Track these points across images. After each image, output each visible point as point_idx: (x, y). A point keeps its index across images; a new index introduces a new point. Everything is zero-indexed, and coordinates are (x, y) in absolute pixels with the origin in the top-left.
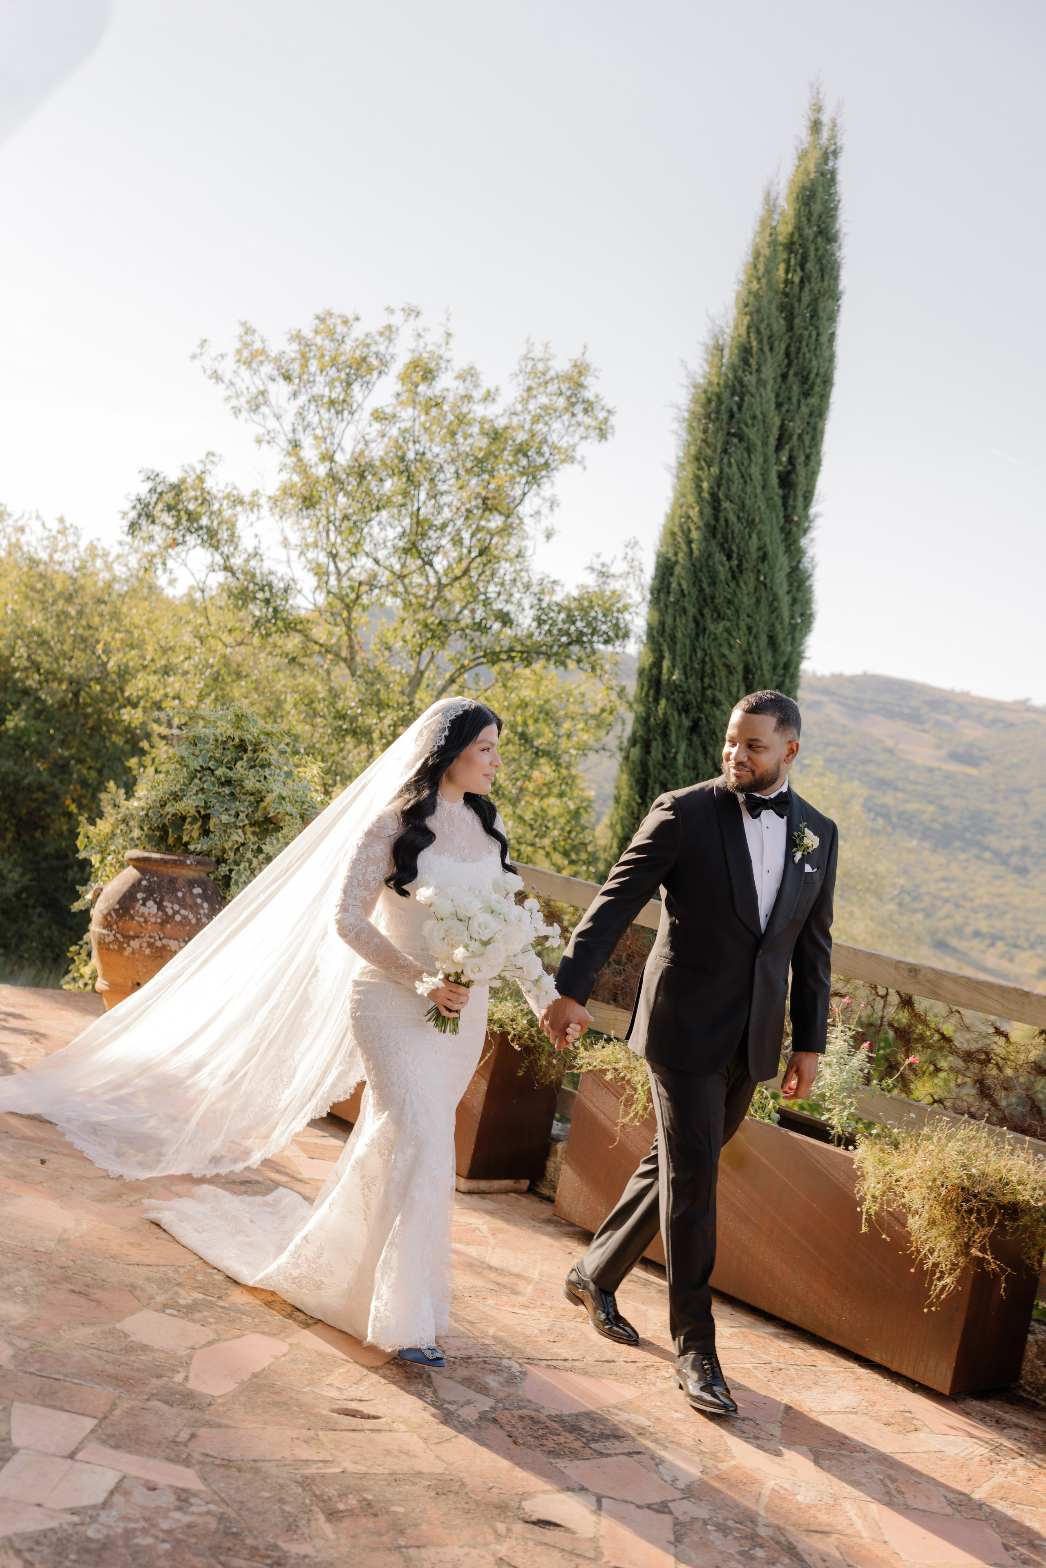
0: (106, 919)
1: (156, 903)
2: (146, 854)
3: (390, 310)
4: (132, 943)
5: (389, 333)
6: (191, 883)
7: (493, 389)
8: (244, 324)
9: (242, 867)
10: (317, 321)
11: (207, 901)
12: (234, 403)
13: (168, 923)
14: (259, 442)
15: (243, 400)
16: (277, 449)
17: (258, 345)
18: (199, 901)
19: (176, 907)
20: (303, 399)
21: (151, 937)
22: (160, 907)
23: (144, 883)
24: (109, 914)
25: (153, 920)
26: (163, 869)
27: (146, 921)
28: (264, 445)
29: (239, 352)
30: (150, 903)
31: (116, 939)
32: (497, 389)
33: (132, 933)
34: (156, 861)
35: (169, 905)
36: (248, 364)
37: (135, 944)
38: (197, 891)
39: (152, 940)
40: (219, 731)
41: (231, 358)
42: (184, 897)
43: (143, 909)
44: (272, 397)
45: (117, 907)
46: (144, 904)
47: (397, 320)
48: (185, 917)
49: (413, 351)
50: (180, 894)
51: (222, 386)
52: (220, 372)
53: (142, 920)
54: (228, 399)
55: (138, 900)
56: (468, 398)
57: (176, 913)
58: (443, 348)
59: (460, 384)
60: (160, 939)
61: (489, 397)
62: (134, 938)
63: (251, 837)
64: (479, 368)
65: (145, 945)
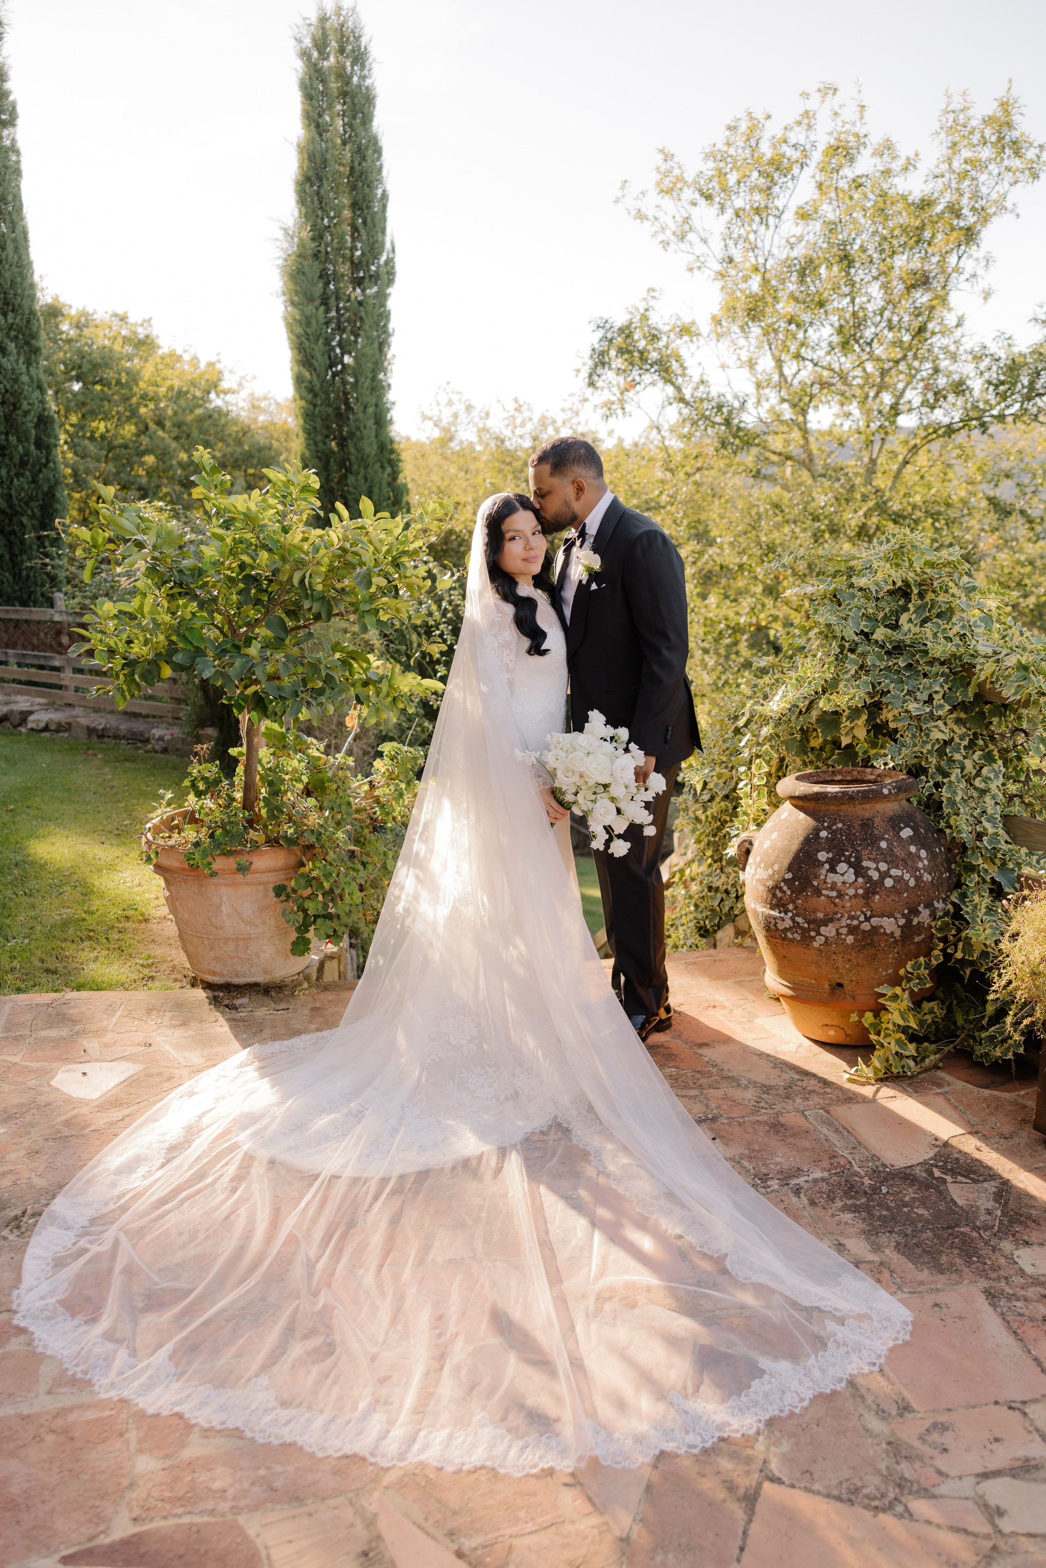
0: (774, 895)
1: (851, 865)
2: (817, 788)
3: (805, 95)
4: (823, 929)
5: (807, 119)
6: (895, 822)
7: (912, 156)
8: (662, 151)
9: (953, 778)
10: (728, 133)
11: (923, 847)
12: (662, 237)
13: (874, 893)
14: (691, 270)
15: (669, 233)
16: (707, 272)
17: (677, 172)
18: (913, 849)
19: (883, 866)
20: (729, 213)
21: (852, 918)
22: (860, 871)
23: (824, 834)
24: (776, 887)
25: (851, 892)
26: (848, 809)
27: (840, 895)
28: (696, 271)
29: (658, 184)
30: (842, 867)
31: (796, 925)
32: (917, 155)
33: (820, 915)
34: (835, 797)
35: (873, 865)
36: (669, 191)
37: (829, 931)
38: (906, 833)
39: (855, 922)
40: (880, 576)
41: (653, 193)
42: (890, 848)
43: (831, 877)
44: (696, 222)
45: (789, 876)
46: (833, 870)
47: (813, 104)
48: (898, 880)
49: (831, 133)
50: (883, 844)
51: (647, 224)
52: (643, 210)
53: (834, 894)
54: (655, 235)
55: (821, 864)
56: (887, 173)
57: (884, 875)
58: (858, 124)
59: (877, 160)
60: (867, 919)
61: (909, 166)
62: (825, 922)
63: (956, 728)
64: (894, 139)
65: (844, 931)
